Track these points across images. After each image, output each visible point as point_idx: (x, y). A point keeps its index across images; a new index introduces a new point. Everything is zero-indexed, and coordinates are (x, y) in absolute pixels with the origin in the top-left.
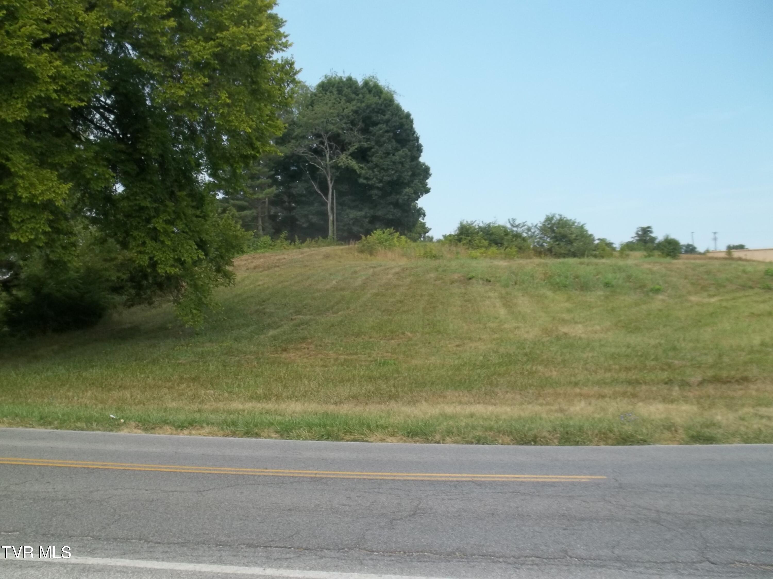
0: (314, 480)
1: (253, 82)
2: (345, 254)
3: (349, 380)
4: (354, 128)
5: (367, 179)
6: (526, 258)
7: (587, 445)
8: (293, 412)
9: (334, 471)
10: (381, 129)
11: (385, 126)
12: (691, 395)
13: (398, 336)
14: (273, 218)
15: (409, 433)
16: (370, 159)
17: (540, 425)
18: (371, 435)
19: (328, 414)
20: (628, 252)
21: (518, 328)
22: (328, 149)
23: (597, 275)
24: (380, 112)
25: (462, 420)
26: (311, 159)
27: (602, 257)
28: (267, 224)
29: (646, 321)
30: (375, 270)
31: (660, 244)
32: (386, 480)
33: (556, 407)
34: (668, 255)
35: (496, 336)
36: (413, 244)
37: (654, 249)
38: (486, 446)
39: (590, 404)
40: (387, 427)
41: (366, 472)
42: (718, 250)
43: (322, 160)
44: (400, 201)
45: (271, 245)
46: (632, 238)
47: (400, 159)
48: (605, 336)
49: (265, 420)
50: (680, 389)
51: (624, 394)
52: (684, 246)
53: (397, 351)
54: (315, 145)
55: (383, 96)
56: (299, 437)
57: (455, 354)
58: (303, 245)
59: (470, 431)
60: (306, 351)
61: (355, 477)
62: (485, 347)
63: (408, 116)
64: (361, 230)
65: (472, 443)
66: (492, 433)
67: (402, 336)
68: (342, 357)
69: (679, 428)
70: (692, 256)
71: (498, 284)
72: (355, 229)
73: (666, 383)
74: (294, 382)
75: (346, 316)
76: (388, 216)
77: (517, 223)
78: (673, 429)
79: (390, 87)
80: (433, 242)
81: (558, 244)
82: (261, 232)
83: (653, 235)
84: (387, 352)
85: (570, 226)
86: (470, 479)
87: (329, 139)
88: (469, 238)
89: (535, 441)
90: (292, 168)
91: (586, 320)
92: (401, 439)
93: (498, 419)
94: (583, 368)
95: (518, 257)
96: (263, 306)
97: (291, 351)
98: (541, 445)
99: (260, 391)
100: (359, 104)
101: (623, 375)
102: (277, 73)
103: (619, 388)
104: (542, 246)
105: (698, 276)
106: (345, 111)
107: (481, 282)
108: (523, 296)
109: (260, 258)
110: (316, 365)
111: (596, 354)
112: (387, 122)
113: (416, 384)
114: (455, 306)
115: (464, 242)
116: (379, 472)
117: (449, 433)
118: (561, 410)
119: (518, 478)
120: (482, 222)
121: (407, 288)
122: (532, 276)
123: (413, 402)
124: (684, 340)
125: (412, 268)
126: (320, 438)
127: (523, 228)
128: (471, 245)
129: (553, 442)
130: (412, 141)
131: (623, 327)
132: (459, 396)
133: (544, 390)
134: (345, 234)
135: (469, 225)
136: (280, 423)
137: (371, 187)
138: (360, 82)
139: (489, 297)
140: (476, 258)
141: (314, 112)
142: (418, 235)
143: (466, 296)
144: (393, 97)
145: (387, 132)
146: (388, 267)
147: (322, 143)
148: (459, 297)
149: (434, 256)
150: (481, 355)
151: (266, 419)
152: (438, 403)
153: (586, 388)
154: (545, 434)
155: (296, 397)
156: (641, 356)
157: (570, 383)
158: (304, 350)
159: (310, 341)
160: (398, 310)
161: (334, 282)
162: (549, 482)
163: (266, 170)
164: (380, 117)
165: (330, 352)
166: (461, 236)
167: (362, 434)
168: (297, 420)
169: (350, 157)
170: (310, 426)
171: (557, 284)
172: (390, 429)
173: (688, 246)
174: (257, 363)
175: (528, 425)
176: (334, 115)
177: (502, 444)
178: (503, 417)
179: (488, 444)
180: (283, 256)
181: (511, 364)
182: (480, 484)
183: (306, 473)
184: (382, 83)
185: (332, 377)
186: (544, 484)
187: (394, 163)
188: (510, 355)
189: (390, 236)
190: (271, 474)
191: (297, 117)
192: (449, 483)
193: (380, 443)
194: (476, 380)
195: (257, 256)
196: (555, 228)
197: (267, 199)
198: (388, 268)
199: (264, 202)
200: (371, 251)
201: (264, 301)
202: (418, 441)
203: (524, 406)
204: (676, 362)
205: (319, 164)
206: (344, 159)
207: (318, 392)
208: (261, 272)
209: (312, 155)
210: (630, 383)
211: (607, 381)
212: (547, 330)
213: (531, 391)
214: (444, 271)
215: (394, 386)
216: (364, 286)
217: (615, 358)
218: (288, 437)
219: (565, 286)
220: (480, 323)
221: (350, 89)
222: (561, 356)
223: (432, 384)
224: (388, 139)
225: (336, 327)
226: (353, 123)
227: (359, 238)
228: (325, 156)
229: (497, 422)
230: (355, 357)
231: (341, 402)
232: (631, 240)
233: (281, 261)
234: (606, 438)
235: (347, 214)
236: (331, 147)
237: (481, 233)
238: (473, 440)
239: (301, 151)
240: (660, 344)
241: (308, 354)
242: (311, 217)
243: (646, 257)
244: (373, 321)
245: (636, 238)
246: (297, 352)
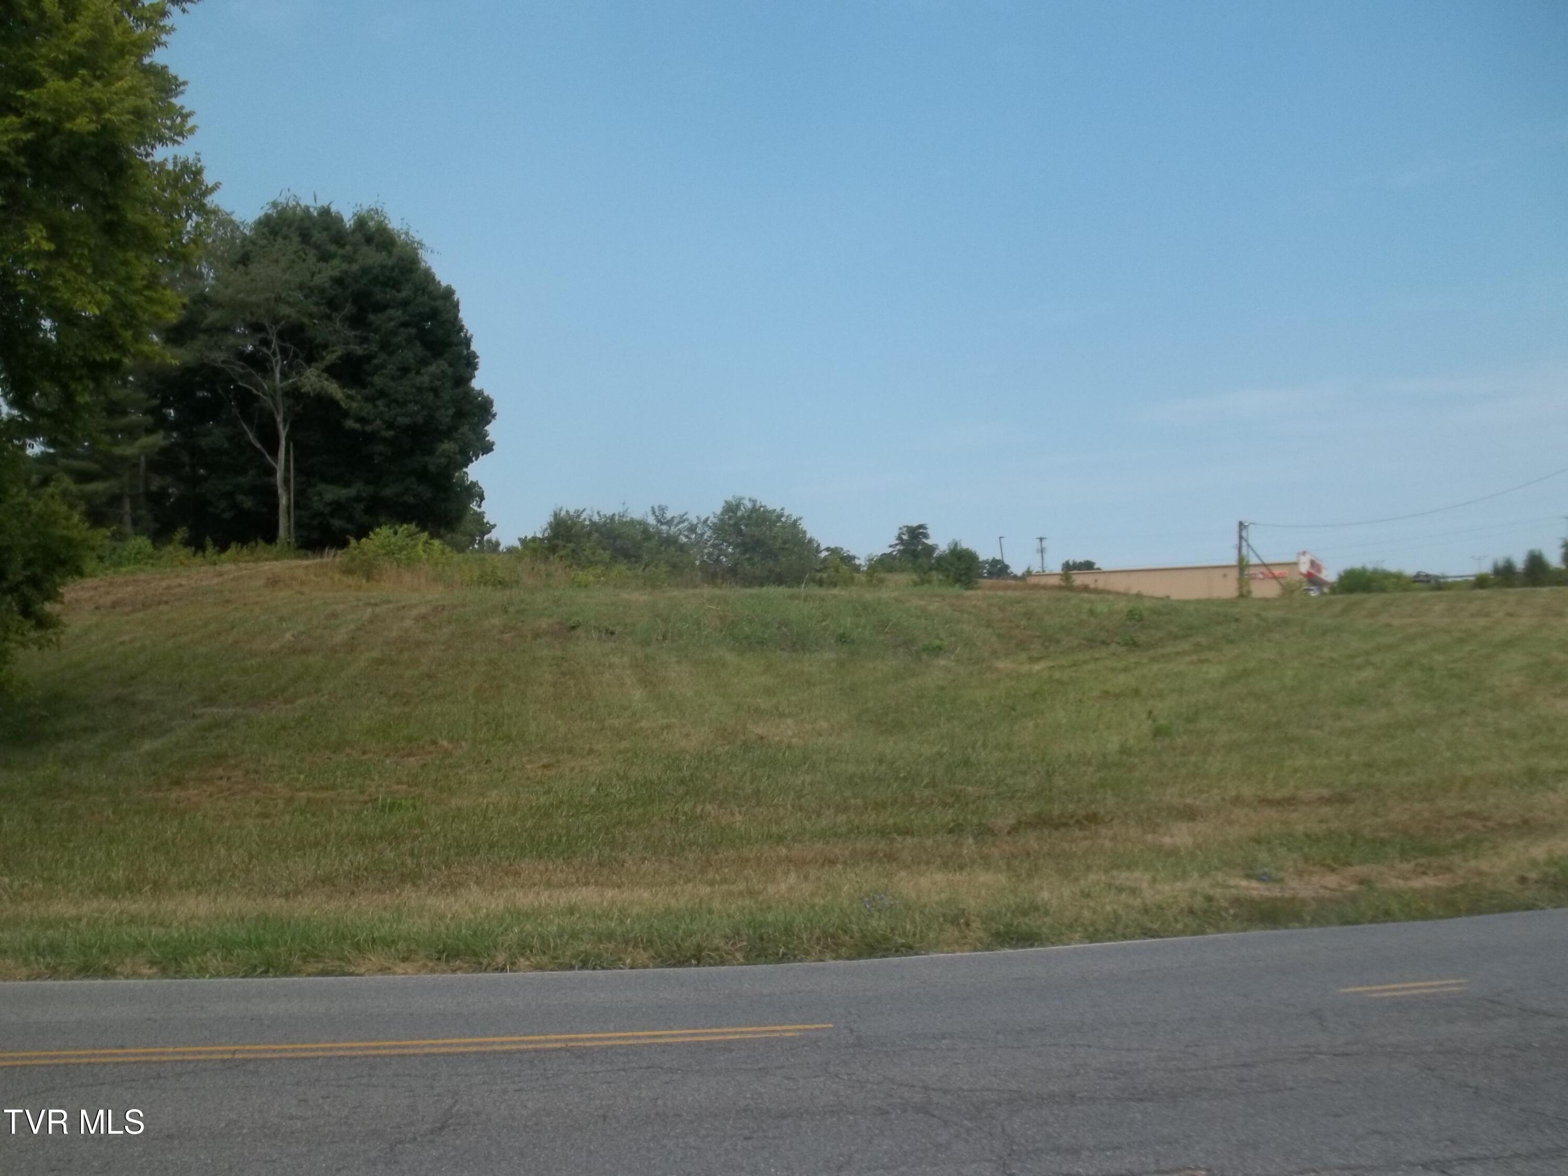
0: (230, 1065)
1: (111, 208)
2: (312, 577)
3: (316, 844)
4: (334, 314)
5: (360, 420)
6: (687, 587)
7: (800, 961)
8: (191, 918)
9: (275, 1043)
10: (391, 319)
11: (400, 313)
12: (996, 852)
13: (423, 747)
14: (156, 499)
15: (440, 952)
16: (369, 379)
17: (708, 924)
18: (361, 962)
19: (267, 918)
20: (883, 575)
21: (668, 727)
22: (279, 357)
23: (824, 620)
24: (391, 283)
25: (552, 922)
26: (241, 377)
27: (835, 585)
28: (143, 512)
29: (916, 709)
30: (377, 610)
31: (940, 559)
32: (385, 1056)
33: (741, 886)
34: (957, 581)
35: (624, 745)
36: (457, 557)
37: (931, 569)
38: (600, 973)
39: (806, 878)
40: (393, 942)
41: (344, 1041)
42: (1047, 572)
43: (264, 378)
44: (432, 468)
45: (151, 557)
46: (891, 546)
47: (431, 382)
48: (838, 742)
49: (126, 938)
50: (976, 842)
51: (872, 855)
52: (986, 562)
53: (421, 779)
54: (250, 348)
55: (396, 251)
56: (202, 971)
57: (540, 783)
58: (223, 556)
59: (567, 943)
60: (224, 783)
61: (320, 1053)
62: (601, 768)
63: (448, 293)
64: (349, 526)
65: (572, 968)
66: (611, 946)
67: (432, 748)
68: (303, 794)
69: (973, 918)
70: (1002, 582)
71: (629, 639)
72: (337, 523)
73: (951, 831)
74: (196, 852)
75: (312, 708)
76: (406, 498)
77: (669, 515)
78: (962, 921)
79: (411, 233)
80: (499, 554)
81: (749, 559)
82: (128, 529)
83: (929, 542)
84: (398, 783)
85: (773, 523)
86: (563, 1045)
87: (281, 335)
88: (572, 545)
89: (698, 957)
90: (200, 394)
91: (802, 709)
92: (425, 965)
93: (623, 915)
94: (793, 807)
95: (669, 584)
96: (131, 689)
97: (192, 783)
98: (710, 965)
99: (118, 875)
100: (345, 266)
101: (870, 818)
102: (164, 190)
103: (861, 845)
104: (718, 561)
105: (1011, 622)
106: (315, 278)
107: (594, 635)
108: (679, 662)
109: (126, 584)
110: (245, 815)
111: (819, 777)
112: (405, 304)
113: (457, 847)
114: (541, 684)
115: (563, 553)
116: (372, 1040)
117: (524, 947)
118: (751, 893)
119: (660, 1036)
120: (598, 513)
121: (443, 647)
122: (698, 623)
123: (453, 886)
124: (984, 746)
125: (455, 607)
126: (251, 972)
127: (681, 526)
128: (576, 559)
129: (735, 958)
130: (456, 345)
131: (872, 722)
132: (547, 870)
133: (717, 854)
134: (315, 535)
135: (571, 518)
136: (159, 944)
137: (371, 438)
138: (349, 221)
139: (611, 666)
140: (586, 586)
141: (249, 277)
142: (468, 538)
143: (565, 664)
144: (417, 254)
145: (405, 325)
146: (404, 603)
147: (266, 343)
148: (551, 665)
149: (500, 582)
150: (593, 784)
151: (130, 936)
152: (503, 887)
153: (798, 846)
154: (718, 941)
155: (199, 884)
156: (905, 779)
157: (770, 836)
158: (220, 782)
159: (233, 762)
160: (423, 694)
161: (288, 636)
162: (720, 1042)
163: (142, 395)
164: (390, 294)
165: (278, 785)
166: (556, 542)
167: (339, 959)
168: (199, 935)
169: (325, 375)
170: (227, 947)
171: (747, 637)
172: (401, 945)
173: (995, 562)
174: (114, 813)
175: (683, 926)
176: (292, 286)
177: (632, 968)
178: (636, 910)
179: (603, 968)
180: (178, 581)
181: (653, 801)
182: (581, 1054)
183: (212, 1052)
184: (394, 224)
185: (279, 839)
186: (710, 1047)
187: (420, 390)
188: (652, 783)
189: (408, 540)
190: (132, 1059)
191: (213, 287)
192: (517, 1056)
193: (379, 977)
194: (581, 837)
195: (119, 579)
196: (743, 527)
197: (143, 459)
198: (404, 607)
199: (136, 465)
200: (369, 571)
201: (132, 678)
202: (459, 969)
203: (678, 888)
204: (970, 789)
205: (258, 386)
206: (313, 378)
207: (248, 871)
208: (127, 614)
209: (243, 367)
210: (883, 833)
211: (839, 831)
212: (726, 730)
213: (691, 856)
214: (519, 612)
215: (412, 854)
216: (351, 645)
217: (856, 784)
218: (180, 973)
219: (762, 642)
220: (592, 719)
221: (325, 233)
222: (751, 783)
223: (492, 846)
224: (406, 340)
225: (291, 732)
226: (333, 304)
227: (343, 544)
228: (272, 370)
229: (622, 922)
230: (331, 794)
231: (297, 892)
232: (889, 550)
233: (173, 592)
234: (836, 944)
235: (320, 494)
236: (284, 352)
237: (596, 535)
238: (574, 962)
239: (219, 356)
240: (941, 755)
241: (229, 789)
242: (240, 498)
243: (915, 584)
244: (371, 717)
245: (898, 547)
246: (205, 786)
